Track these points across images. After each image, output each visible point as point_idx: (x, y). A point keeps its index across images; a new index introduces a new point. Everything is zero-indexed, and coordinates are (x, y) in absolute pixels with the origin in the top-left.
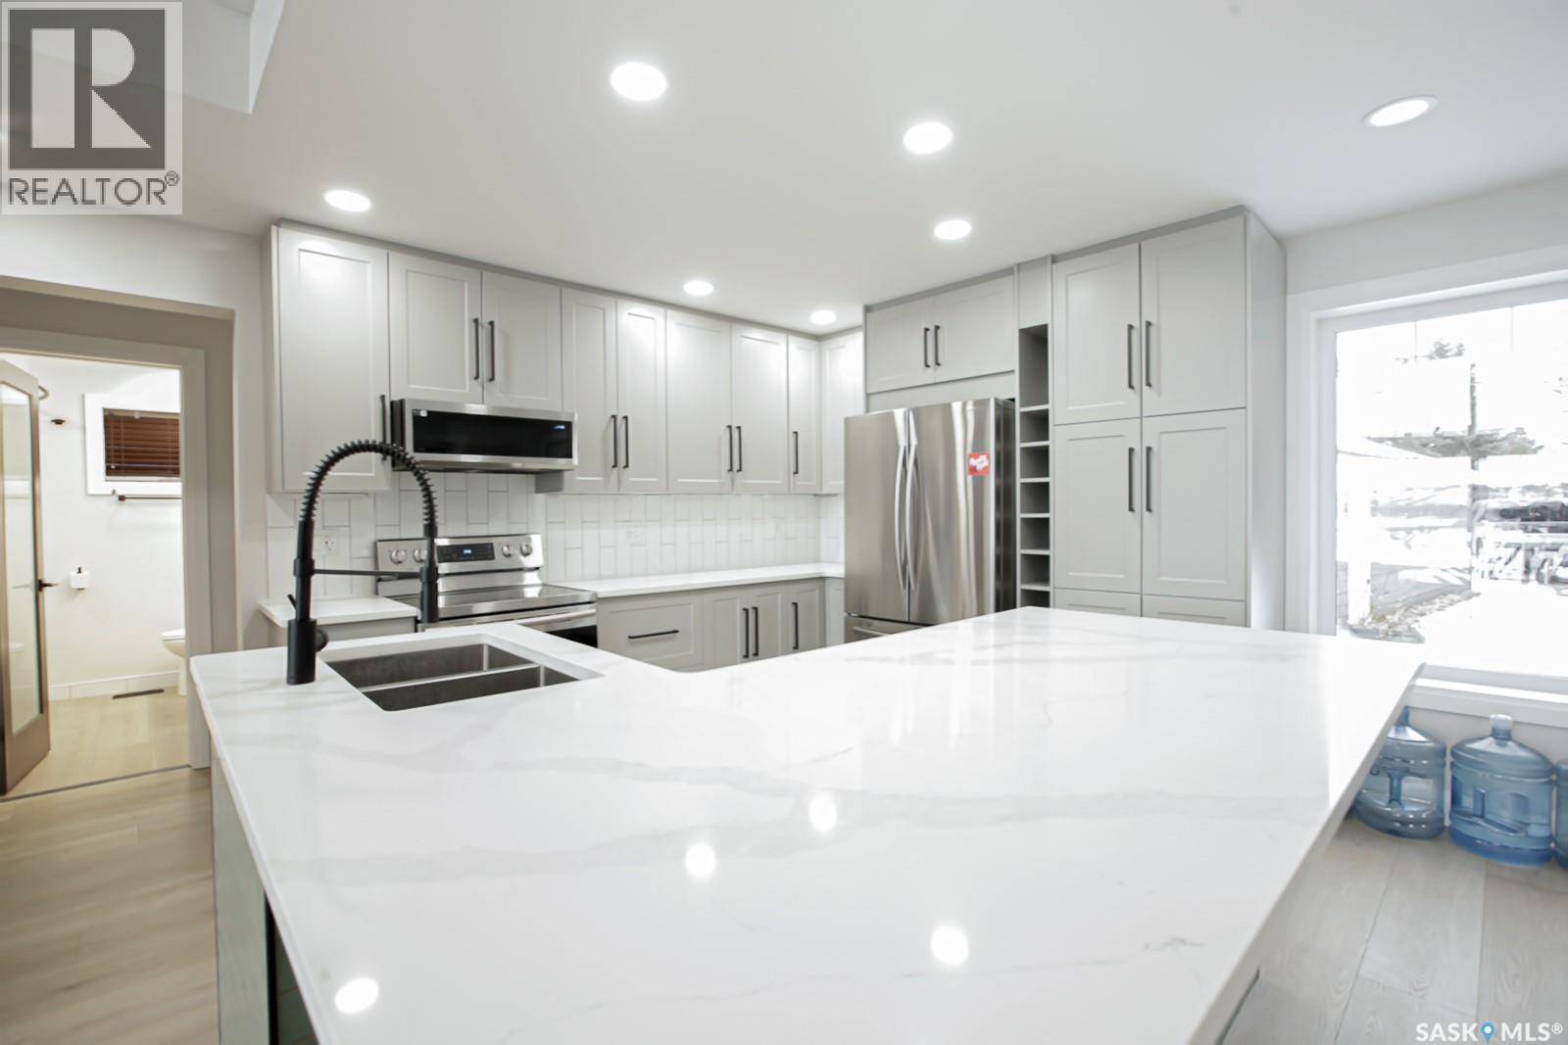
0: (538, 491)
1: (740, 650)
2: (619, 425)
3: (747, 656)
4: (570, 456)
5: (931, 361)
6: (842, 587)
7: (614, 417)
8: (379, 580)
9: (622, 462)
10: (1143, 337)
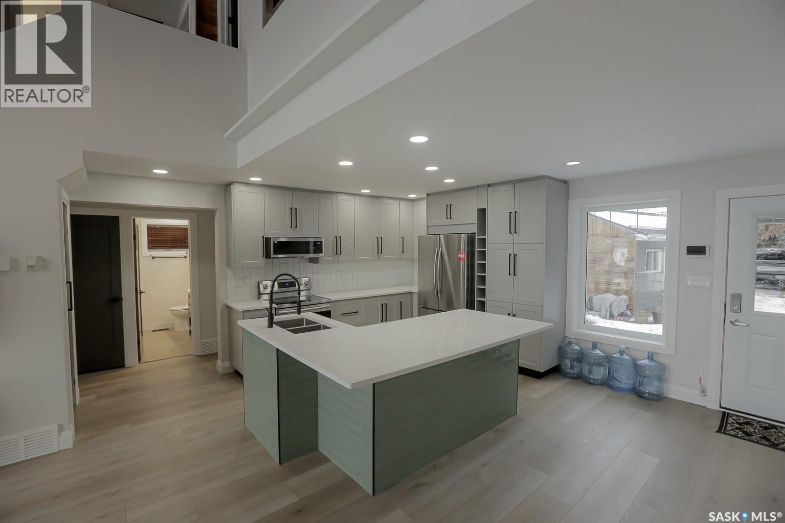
0: (309, 262)
1: (380, 319)
2: (338, 240)
3: (382, 321)
4: (322, 253)
5: (449, 217)
6: (417, 295)
7: (336, 237)
8: (260, 294)
9: (339, 252)
10: (514, 216)
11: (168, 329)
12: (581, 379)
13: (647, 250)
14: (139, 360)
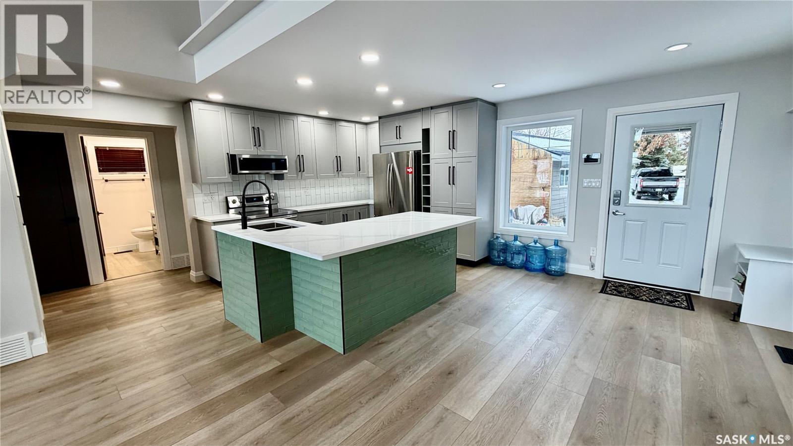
0: (275, 179)
2: (300, 158)
4: (286, 169)
5: (398, 137)
6: (373, 206)
7: (299, 156)
8: (228, 208)
9: (302, 170)
10: (452, 135)
11: (131, 251)
12: (506, 265)
13: (561, 169)
14: (105, 277)
